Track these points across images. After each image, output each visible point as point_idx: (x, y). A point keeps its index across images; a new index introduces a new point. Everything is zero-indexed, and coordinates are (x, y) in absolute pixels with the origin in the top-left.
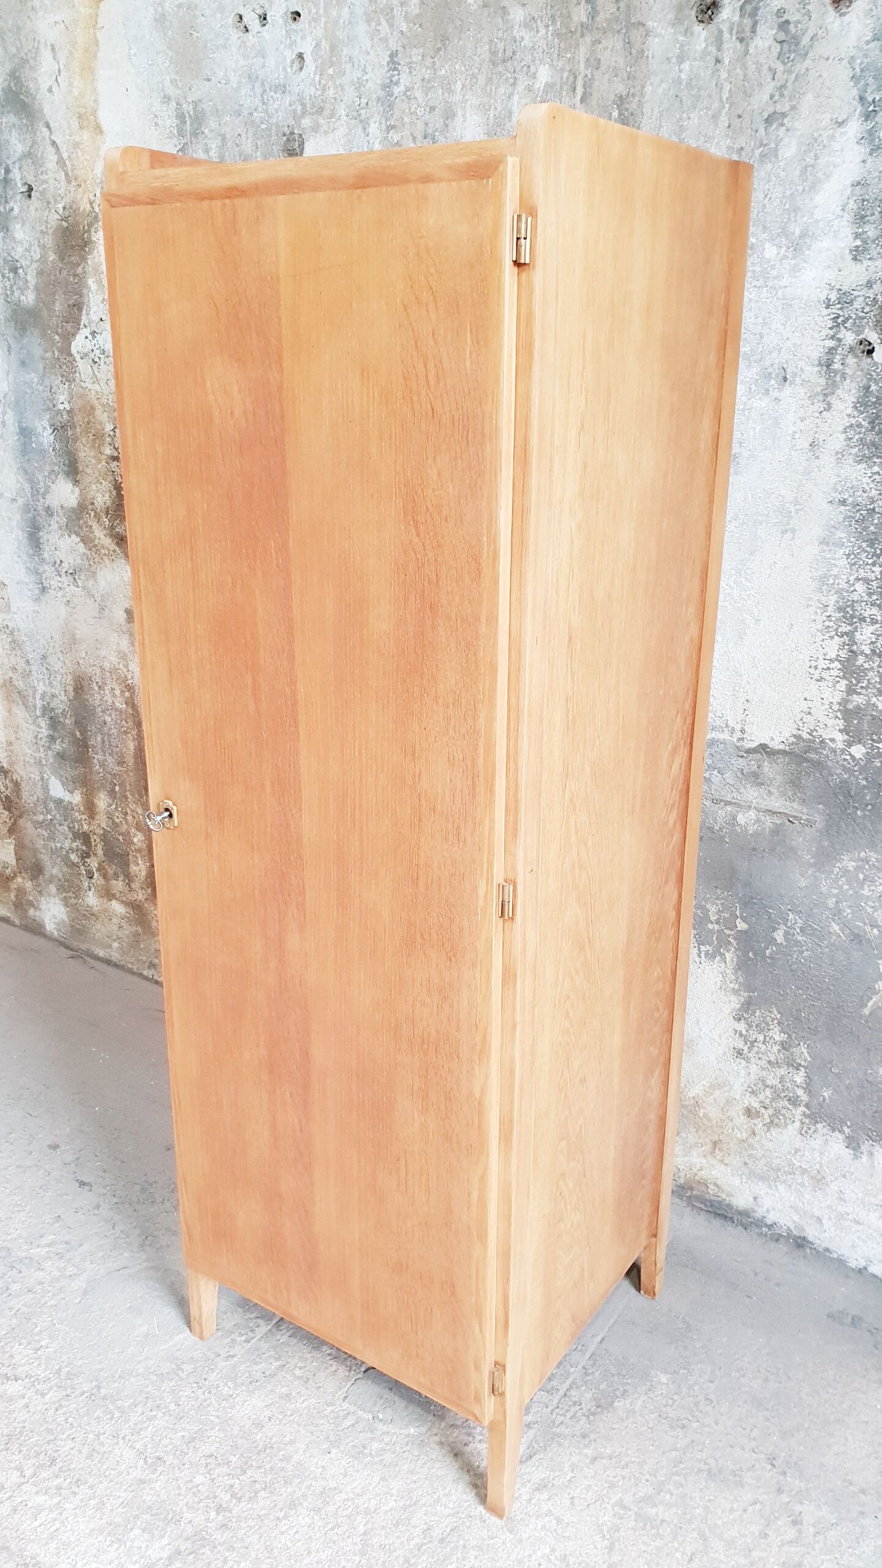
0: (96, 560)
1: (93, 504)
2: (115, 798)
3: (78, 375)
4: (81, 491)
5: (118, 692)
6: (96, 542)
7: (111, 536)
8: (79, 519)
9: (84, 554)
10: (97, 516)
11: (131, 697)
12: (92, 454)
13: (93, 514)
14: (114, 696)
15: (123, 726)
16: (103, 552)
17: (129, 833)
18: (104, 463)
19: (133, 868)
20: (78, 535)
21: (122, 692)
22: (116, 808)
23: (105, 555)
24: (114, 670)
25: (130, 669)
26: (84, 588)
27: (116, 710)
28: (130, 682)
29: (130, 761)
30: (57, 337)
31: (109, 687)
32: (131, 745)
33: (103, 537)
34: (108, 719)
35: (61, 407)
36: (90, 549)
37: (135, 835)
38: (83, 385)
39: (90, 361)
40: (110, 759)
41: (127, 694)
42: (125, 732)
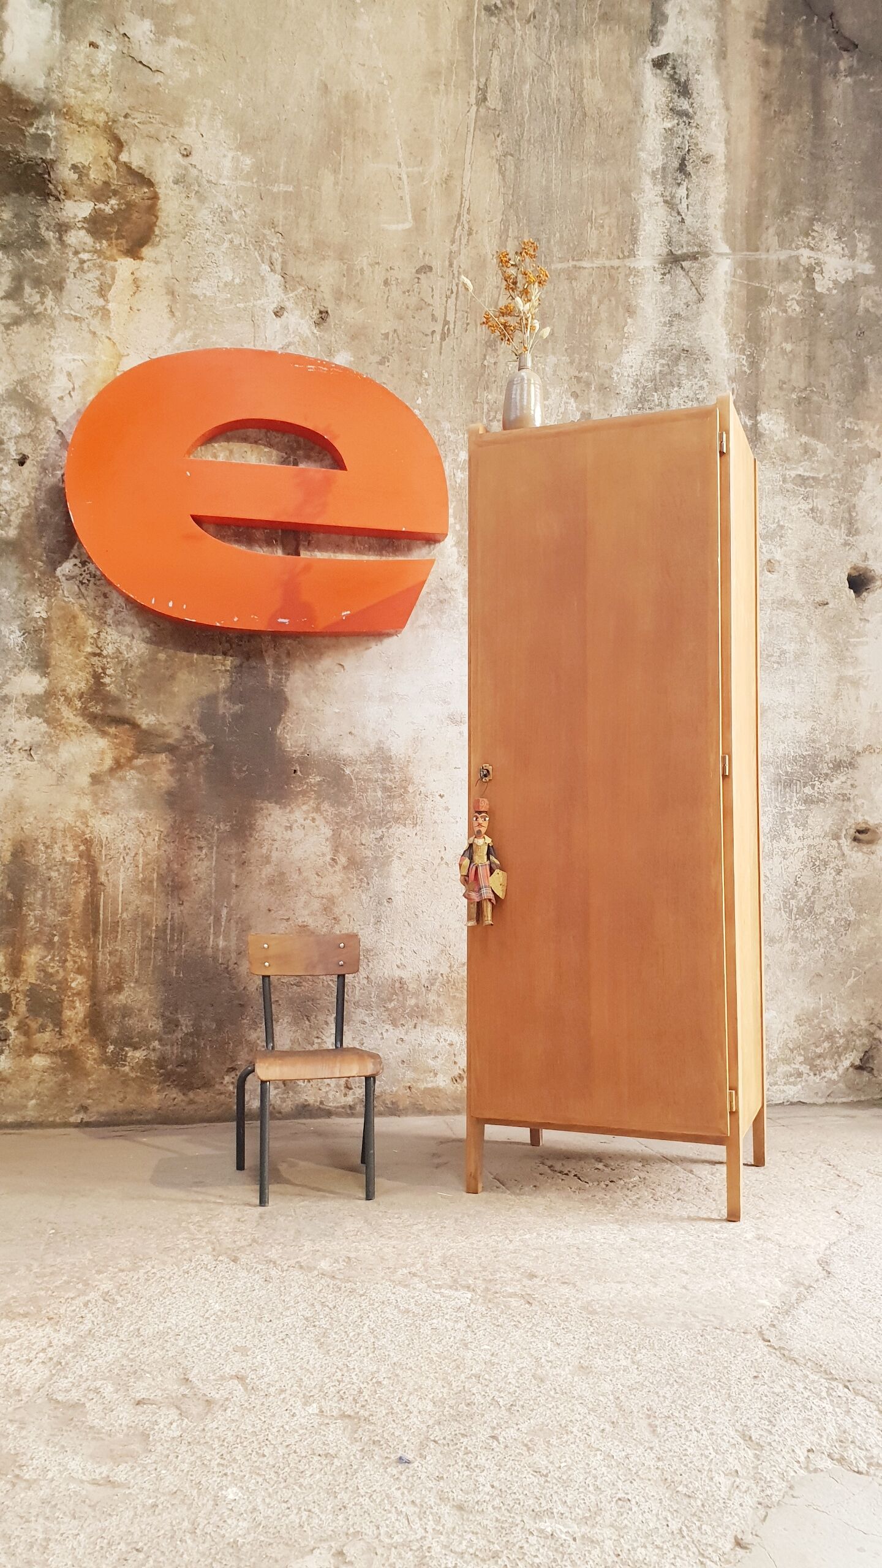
0: (61, 736)
1: (64, 690)
2: (53, 948)
3: (61, 592)
4: (50, 681)
5: (70, 848)
6: (63, 721)
7: (83, 715)
8: (45, 704)
9: (46, 732)
10: (68, 701)
11: (88, 850)
12: (69, 651)
13: (62, 699)
14: (65, 852)
15: (73, 877)
16: (70, 729)
17: (66, 979)
18: (83, 658)
19: (68, 1014)
20: (39, 716)
21: (76, 847)
22: (52, 960)
23: (72, 731)
24: (68, 830)
25: (90, 824)
26: (40, 761)
27: (67, 864)
28: (87, 836)
29: (78, 908)
30: (40, 563)
31: (60, 845)
32: (82, 893)
33: (71, 716)
34: (54, 874)
35: (37, 615)
36: (55, 728)
37: (74, 980)
38: (66, 599)
39: (77, 582)
40: (50, 912)
41: (82, 848)
42: (76, 883)
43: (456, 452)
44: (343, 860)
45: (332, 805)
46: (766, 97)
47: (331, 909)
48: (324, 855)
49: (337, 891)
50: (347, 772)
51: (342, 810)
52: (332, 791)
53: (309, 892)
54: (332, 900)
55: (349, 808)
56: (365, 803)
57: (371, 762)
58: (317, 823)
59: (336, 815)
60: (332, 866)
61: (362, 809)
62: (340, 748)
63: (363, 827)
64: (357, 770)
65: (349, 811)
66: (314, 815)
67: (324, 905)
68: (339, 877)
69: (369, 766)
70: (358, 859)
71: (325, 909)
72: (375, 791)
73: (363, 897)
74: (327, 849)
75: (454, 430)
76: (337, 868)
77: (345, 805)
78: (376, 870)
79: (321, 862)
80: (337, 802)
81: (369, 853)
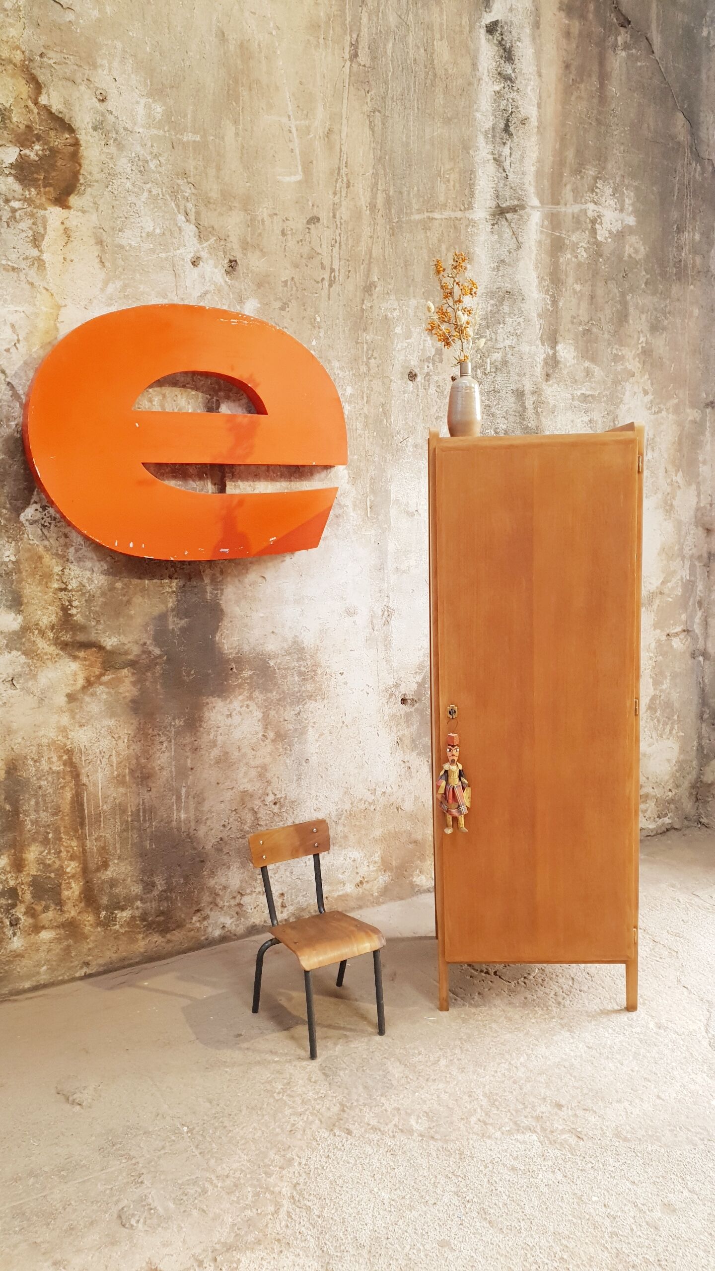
0: (38, 665)
1: (37, 624)
2: (48, 843)
3: (26, 536)
4: (24, 617)
5: (55, 759)
6: (39, 652)
7: (55, 644)
8: (21, 639)
9: (25, 663)
10: (42, 633)
11: (70, 759)
12: (39, 589)
13: (36, 632)
14: (52, 763)
15: (60, 783)
16: (45, 657)
17: (62, 867)
18: (51, 594)
19: (66, 893)
20: (18, 650)
21: (60, 757)
22: (49, 853)
23: (48, 659)
24: (52, 744)
25: (70, 737)
26: (22, 689)
27: (53, 773)
28: (68, 747)
29: (66, 807)
30: (4, 511)
31: (46, 758)
32: (68, 795)
33: (46, 646)
34: (43, 783)
35: (7, 560)
36: (32, 658)
37: (68, 866)
38: (31, 542)
39: (40, 525)
40: (43, 815)
41: (65, 757)
42: (63, 787)
43: (344, 387)
44: (271, 735)
45: (262, 693)
46: (567, 67)
47: (264, 775)
48: (257, 733)
49: (268, 760)
50: (272, 664)
51: (269, 695)
52: (261, 681)
53: (247, 764)
54: (264, 768)
55: (274, 693)
56: (286, 688)
57: (290, 654)
58: (251, 708)
59: (265, 700)
60: (263, 741)
61: (283, 692)
62: (265, 645)
63: (285, 706)
64: (279, 661)
65: (274, 695)
66: (248, 702)
67: (258, 772)
68: (270, 748)
69: (288, 657)
70: (282, 732)
71: (260, 776)
72: (293, 676)
73: (288, 761)
74: (259, 728)
75: (341, 368)
76: (268, 742)
77: (271, 691)
78: (296, 739)
79: (255, 740)
80: (265, 690)
81: (291, 727)
